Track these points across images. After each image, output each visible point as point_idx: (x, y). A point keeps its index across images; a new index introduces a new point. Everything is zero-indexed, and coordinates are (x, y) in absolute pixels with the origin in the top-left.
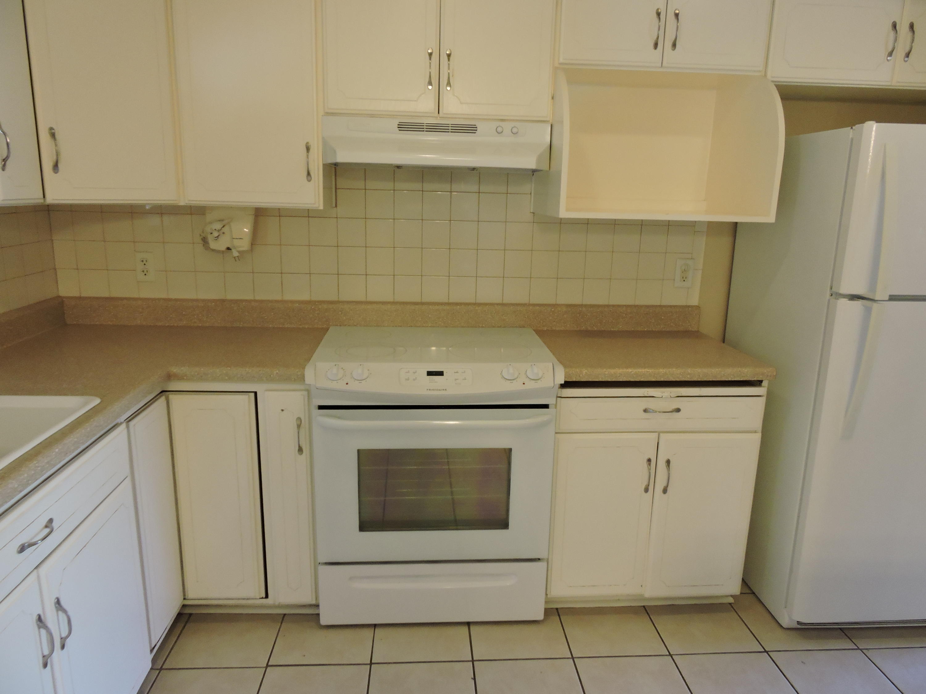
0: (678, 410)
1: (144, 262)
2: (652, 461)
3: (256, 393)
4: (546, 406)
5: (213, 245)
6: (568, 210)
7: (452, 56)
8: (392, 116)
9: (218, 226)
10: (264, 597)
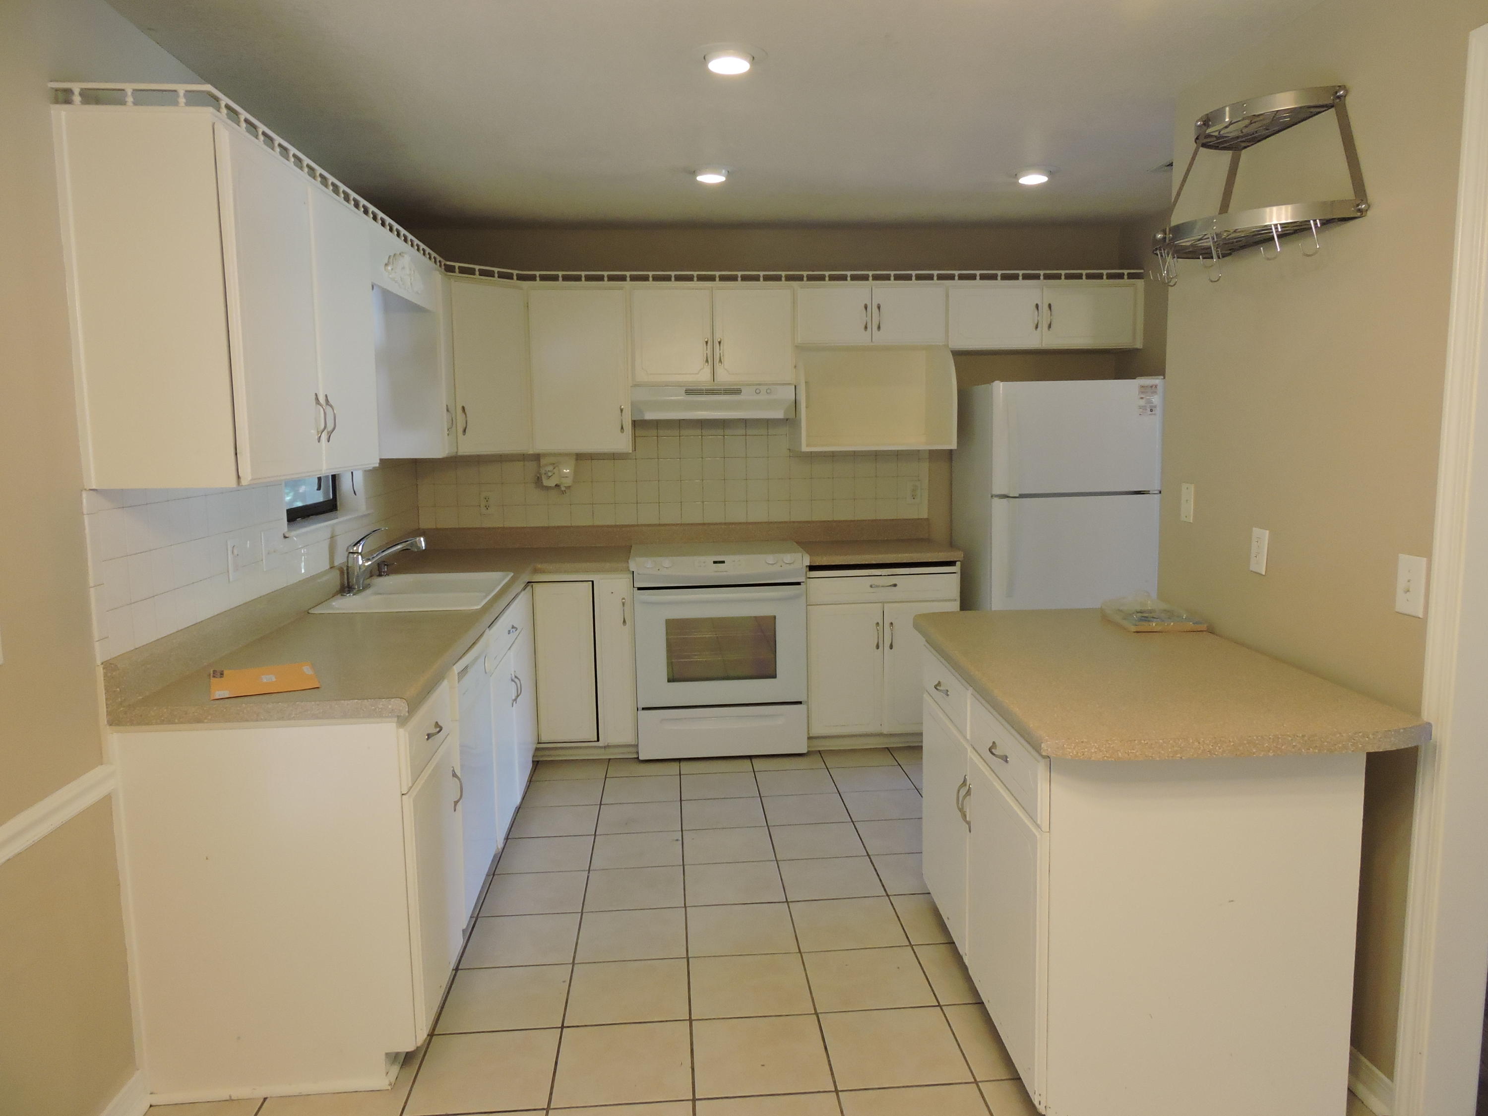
0: (895, 585)
1: (487, 499)
2: (880, 623)
3: (593, 582)
4: (798, 584)
5: (546, 482)
6: (807, 446)
7: (722, 342)
8: (679, 385)
9: (550, 468)
10: (596, 740)
